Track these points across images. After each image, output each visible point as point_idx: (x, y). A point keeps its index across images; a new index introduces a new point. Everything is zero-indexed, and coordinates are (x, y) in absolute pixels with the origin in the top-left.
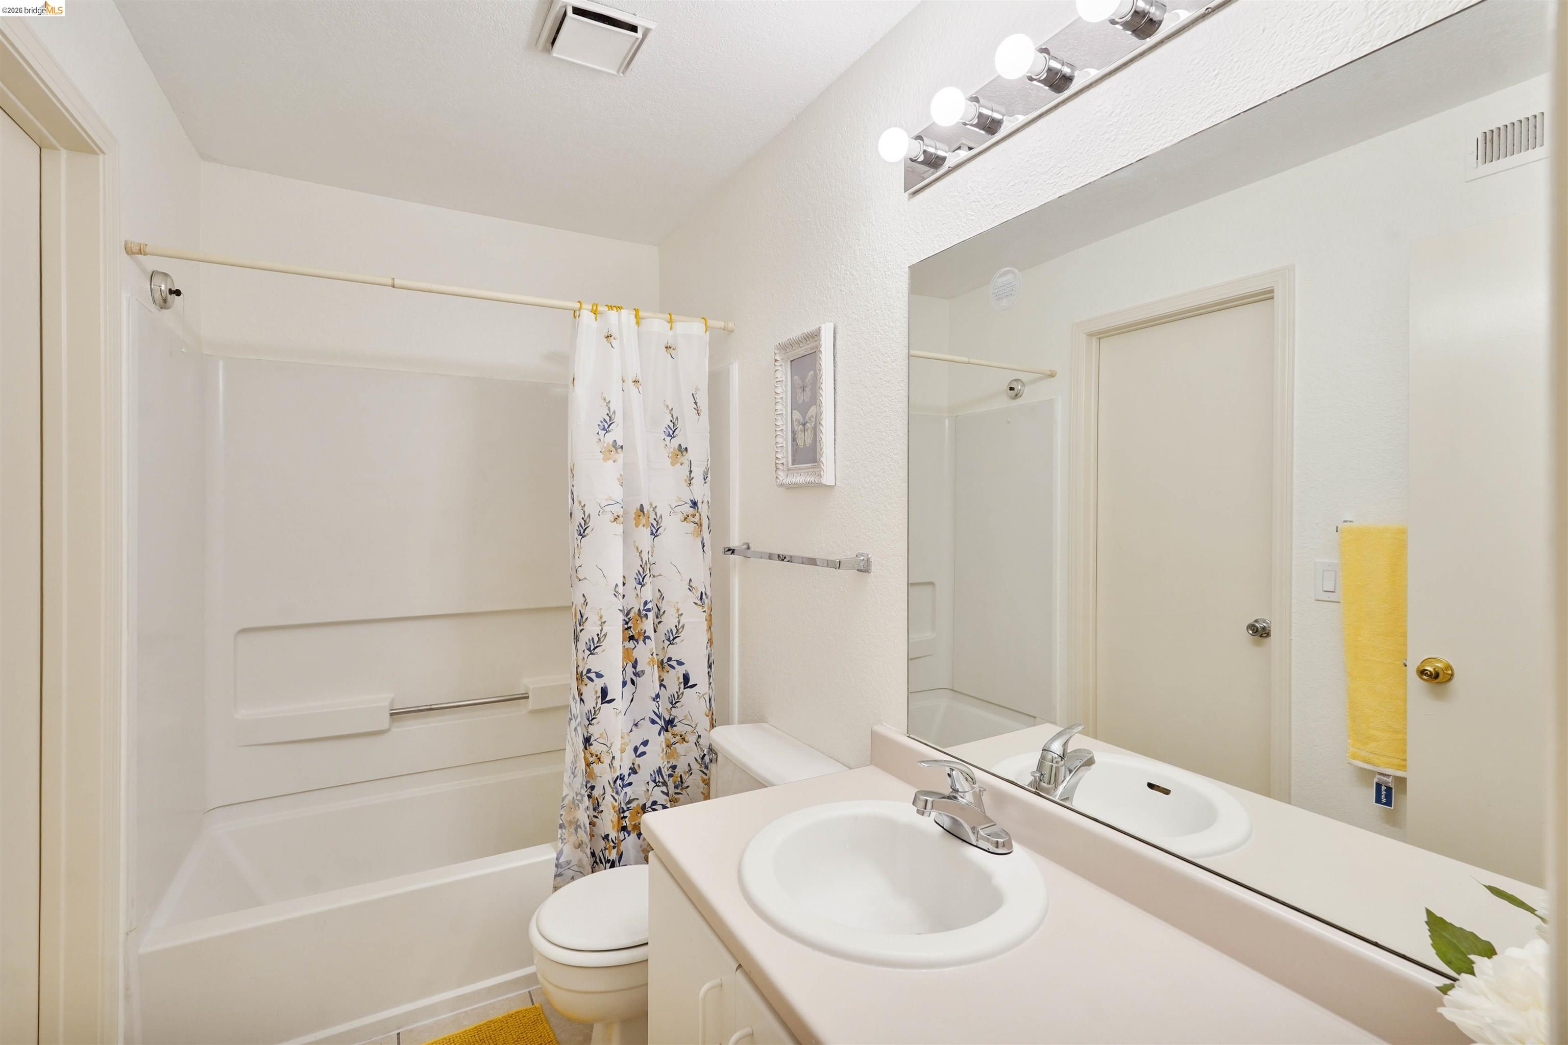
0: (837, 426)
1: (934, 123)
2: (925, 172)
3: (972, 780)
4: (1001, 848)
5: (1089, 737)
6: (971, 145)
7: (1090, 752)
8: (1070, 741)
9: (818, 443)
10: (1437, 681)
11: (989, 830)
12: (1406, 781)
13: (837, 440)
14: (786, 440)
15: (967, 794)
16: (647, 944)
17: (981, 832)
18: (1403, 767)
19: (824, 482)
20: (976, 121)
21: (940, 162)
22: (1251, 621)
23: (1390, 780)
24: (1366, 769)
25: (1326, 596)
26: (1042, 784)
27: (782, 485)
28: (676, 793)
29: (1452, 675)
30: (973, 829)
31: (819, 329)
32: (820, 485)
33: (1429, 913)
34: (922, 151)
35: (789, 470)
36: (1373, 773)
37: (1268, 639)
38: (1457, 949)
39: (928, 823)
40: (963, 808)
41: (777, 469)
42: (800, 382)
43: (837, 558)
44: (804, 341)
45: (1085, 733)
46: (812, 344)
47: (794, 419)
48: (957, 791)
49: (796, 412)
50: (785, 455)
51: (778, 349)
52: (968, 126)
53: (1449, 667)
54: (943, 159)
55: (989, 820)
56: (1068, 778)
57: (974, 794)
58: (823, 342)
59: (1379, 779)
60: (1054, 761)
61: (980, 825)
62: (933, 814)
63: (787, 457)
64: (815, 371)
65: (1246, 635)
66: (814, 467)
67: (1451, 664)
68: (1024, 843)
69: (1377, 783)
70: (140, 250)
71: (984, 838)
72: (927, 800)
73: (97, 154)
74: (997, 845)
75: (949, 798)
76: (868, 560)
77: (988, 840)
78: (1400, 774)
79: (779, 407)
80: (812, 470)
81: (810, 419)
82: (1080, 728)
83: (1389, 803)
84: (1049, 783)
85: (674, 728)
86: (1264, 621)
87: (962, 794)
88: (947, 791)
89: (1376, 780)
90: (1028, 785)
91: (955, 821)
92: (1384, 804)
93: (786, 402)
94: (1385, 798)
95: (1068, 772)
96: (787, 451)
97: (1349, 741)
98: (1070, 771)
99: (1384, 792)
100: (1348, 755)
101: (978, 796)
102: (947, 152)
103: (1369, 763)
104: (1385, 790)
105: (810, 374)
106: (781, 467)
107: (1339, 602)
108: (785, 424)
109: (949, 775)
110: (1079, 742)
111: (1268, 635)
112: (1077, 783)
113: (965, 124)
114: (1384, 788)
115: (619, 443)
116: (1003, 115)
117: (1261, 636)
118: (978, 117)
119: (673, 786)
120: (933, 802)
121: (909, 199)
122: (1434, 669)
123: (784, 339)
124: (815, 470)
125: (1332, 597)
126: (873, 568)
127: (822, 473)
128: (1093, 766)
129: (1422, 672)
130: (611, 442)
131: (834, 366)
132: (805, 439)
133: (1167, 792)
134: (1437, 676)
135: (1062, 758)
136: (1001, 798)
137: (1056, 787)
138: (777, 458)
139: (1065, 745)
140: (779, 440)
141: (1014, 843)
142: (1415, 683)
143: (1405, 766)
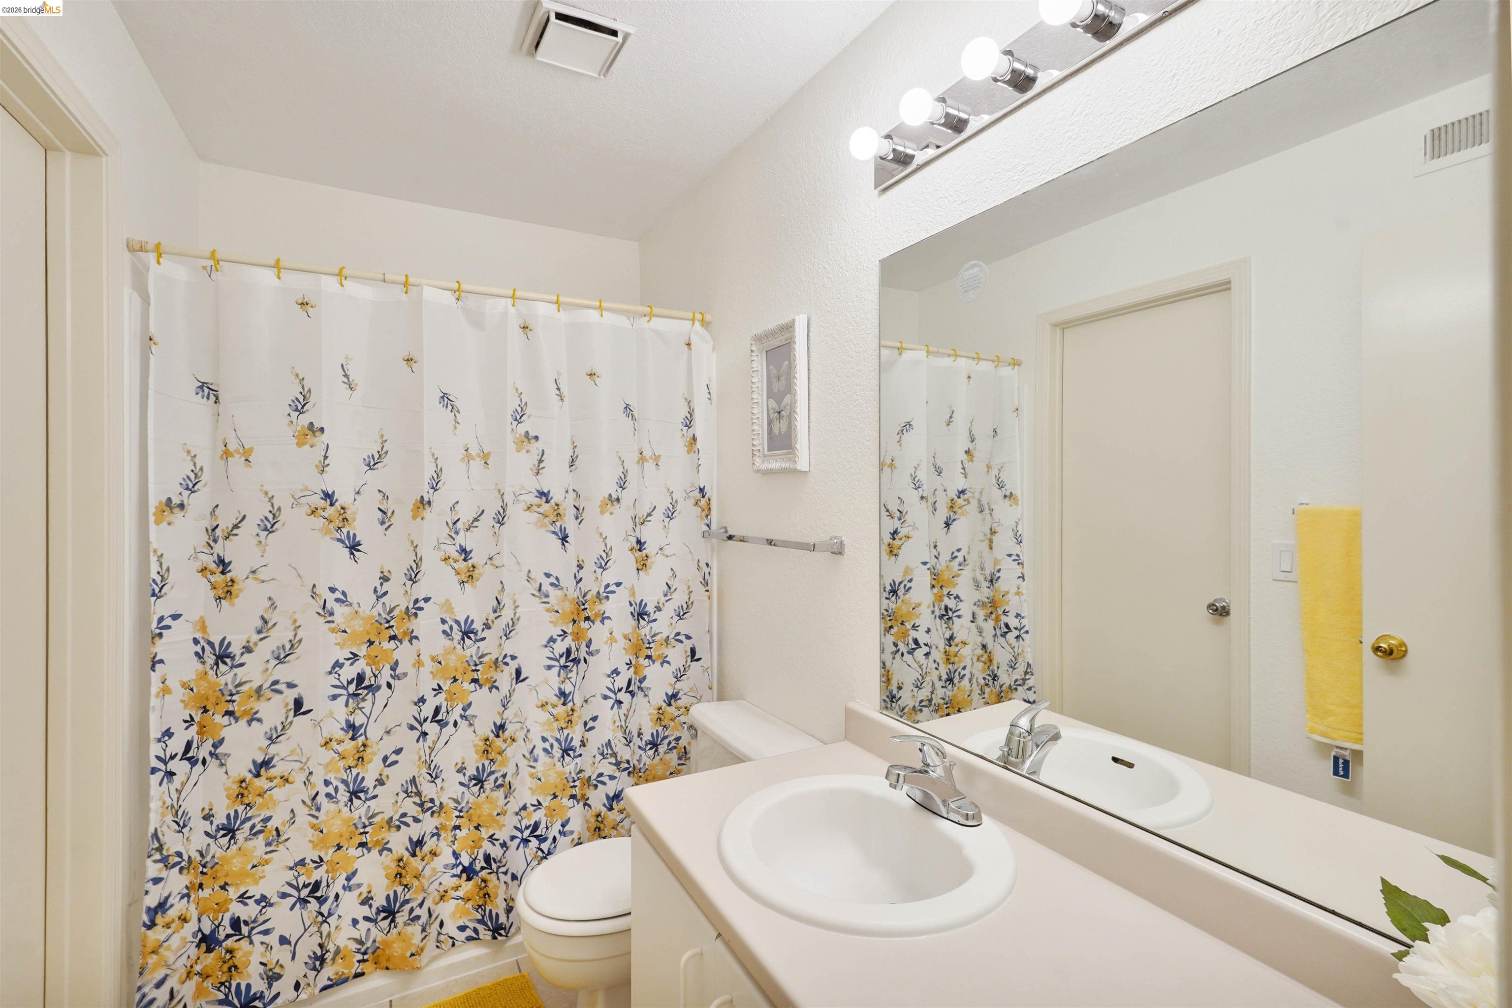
0: (811, 414)
1: (902, 124)
2: (895, 170)
3: (942, 754)
4: (971, 820)
5: (1056, 712)
6: (939, 144)
7: (1056, 728)
8: (1037, 717)
9: (793, 430)
10: (1392, 657)
11: (958, 803)
12: (1362, 755)
13: (811, 427)
14: (762, 427)
15: (937, 768)
16: (630, 913)
17: (952, 805)
18: (1360, 741)
19: (799, 468)
20: (943, 121)
21: (909, 160)
22: (1211, 601)
23: (1347, 753)
24: (1324, 743)
25: (1283, 576)
26: (1010, 758)
27: (758, 471)
28: (679, 765)
29: (1406, 651)
30: (944, 802)
31: (794, 321)
32: (795, 471)
33: (1384, 881)
34: (891, 150)
35: (765, 456)
36: (1330, 747)
37: (1228, 618)
38: (1410, 916)
39: (901, 797)
40: (933, 781)
41: (754, 455)
42: (776, 372)
43: (811, 541)
44: (779, 332)
45: (1051, 708)
46: (788, 335)
47: (770, 407)
48: (928, 765)
49: (771, 401)
50: (762, 442)
51: (754, 340)
52: (935, 126)
53: (1403, 644)
54: (913, 157)
55: (959, 793)
56: (1035, 753)
57: (945, 768)
58: (797, 333)
59: (1336, 752)
60: (1022, 736)
61: (951, 798)
62: (906, 788)
63: (763, 444)
64: (790, 361)
65: (1206, 614)
66: (789, 453)
67: (1406, 641)
68: (995, 816)
69: (1334, 757)
70: (141, 247)
71: (954, 811)
72: (899, 774)
73: (101, 156)
74: (967, 817)
75: (920, 772)
76: (842, 543)
77: (958, 813)
78: (1356, 747)
79: (755, 396)
80: (787, 456)
81: (785, 407)
82: (1047, 704)
83: (1346, 776)
84: (1017, 757)
85: (678, 701)
86: (1224, 601)
87: (932, 768)
88: (919, 766)
89: (1333, 753)
90: (997, 760)
91: (926, 794)
92: (1341, 776)
93: (762, 391)
94: (1343, 770)
95: (1035, 747)
96: (763, 438)
97: (1307, 716)
98: (1037, 746)
99: (1341, 765)
100: (1307, 729)
101: (949, 770)
102: (915, 151)
103: (1327, 737)
104: (1343, 763)
105: (785, 364)
106: (757, 454)
107: (1296, 582)
108: (761, 413)
109: (920, 750)
110: (1045, 717)
111: (1228, 613)
112: (1044, 757)
113: (932, 124)
114: (1341, 761)
115: (317, 425)
116: (969, 115)
117: (1221, 615)
118: (945, 117)
119: (677, 757)
120: (905, 776)
121: (880, 195)
122: (1389, 646)
123: (760, 330)
124: (790, 456)
125: (1290, 577)
126: (846, 550)
127: (797, 459)
128: (1060, 741)
129: (1377, 649)
130: (306, 425)
131: (808, 357)
132: (780, 427)
133: (1130, 765)
134: (1391, 652)
135: (1030, 733)
136: (970, 772)
137: (1023, 761)
138: (753, 445)
139: (1032, 720)
140: (756, 427)
141: (983, 815)
142: (1370, 659)
143: (1361, 740)
